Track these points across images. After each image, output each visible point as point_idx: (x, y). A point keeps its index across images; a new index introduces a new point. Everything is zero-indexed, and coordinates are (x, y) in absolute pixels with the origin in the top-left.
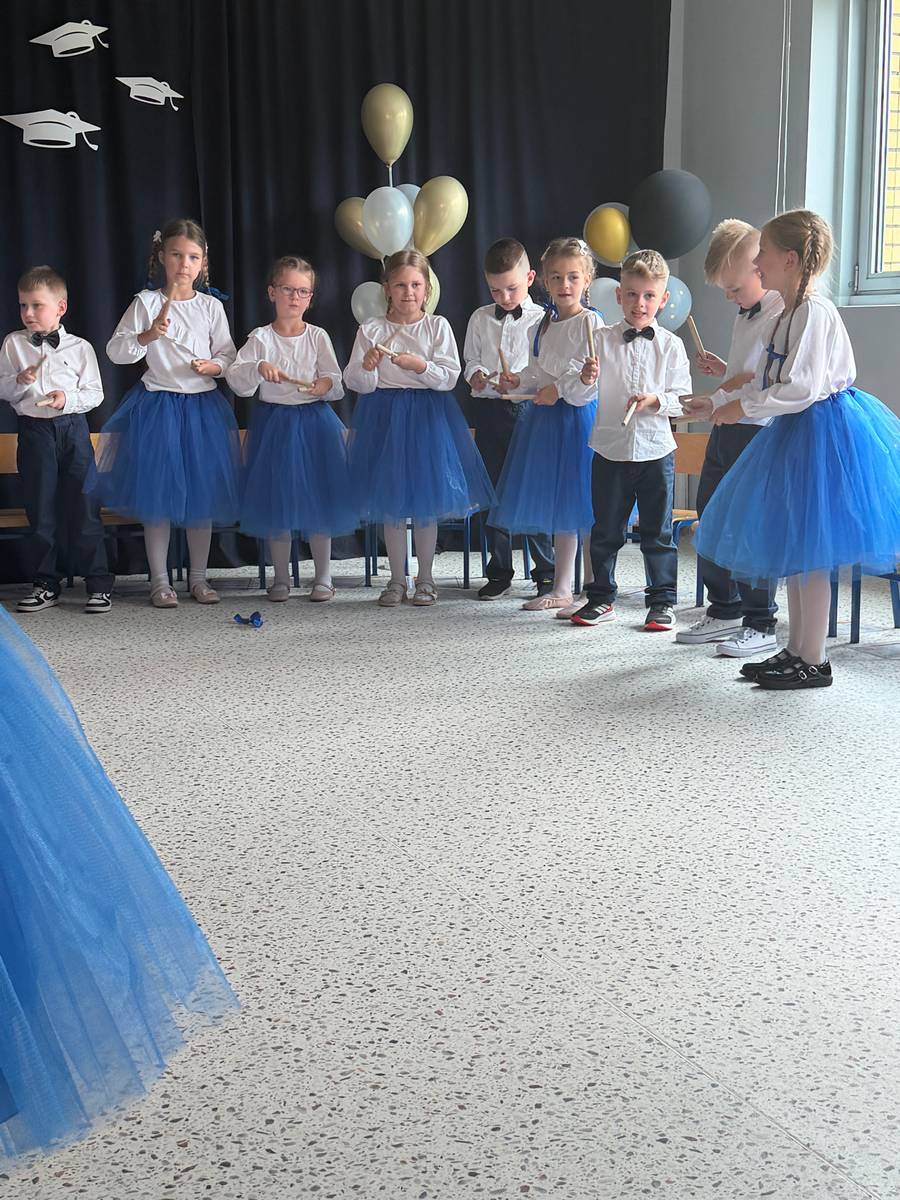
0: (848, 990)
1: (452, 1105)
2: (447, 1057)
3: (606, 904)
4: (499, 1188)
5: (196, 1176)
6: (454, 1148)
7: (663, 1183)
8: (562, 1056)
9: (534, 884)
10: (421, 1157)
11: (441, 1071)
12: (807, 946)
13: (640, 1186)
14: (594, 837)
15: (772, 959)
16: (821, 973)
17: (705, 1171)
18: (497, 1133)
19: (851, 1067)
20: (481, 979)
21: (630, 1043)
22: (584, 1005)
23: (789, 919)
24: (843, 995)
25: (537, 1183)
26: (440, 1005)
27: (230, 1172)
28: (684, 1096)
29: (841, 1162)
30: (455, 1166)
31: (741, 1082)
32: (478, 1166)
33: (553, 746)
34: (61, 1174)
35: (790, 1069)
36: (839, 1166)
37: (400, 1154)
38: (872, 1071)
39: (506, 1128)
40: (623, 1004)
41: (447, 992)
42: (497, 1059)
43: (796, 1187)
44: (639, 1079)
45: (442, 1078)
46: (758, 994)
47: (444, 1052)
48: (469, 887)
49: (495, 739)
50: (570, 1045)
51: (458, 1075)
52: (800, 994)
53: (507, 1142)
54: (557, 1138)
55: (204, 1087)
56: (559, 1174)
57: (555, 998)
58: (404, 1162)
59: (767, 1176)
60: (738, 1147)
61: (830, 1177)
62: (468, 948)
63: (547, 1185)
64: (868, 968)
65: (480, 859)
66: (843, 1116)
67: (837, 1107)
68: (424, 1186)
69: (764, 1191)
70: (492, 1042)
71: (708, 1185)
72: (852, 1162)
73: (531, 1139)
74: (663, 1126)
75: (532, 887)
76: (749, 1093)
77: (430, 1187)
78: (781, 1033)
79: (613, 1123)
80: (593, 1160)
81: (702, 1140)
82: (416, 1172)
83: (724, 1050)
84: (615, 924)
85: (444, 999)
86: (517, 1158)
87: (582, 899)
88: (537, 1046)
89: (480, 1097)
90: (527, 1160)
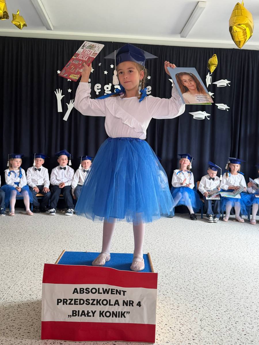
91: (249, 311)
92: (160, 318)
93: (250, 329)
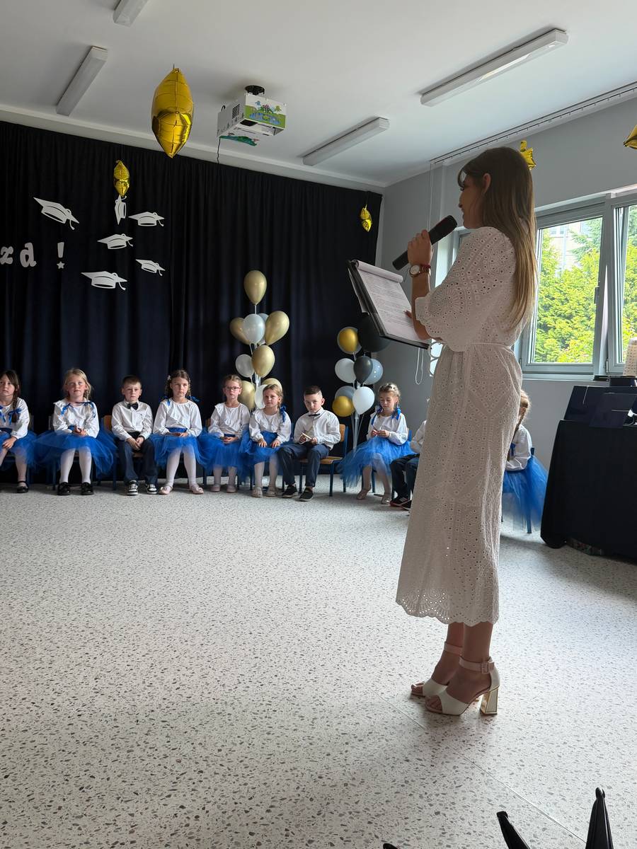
1: (306, 743)
2: (301, 719)
3: (365, 644)
4: (334, 784)
5: (187, 778)
6: (310, 764)
7: (410, 782)
8: (355, 719)
9: (331, 633)
10: (295, 769)
11: (299, 726)
13: (399, 783)
14: (355, 611)
17: (428, 776)
18: (330, 757)
19: (487, 724)
20: (312, 680)
21: (386, 713)
22: (362, 694)
25: (351, 782)
26: (295, 693)
27: (204, 775)
28: (414, 738)
29: (490, 771)
30: (311, 773)
31: (439, 732)
32: (322, 774)
33: (331, 567)
34: (121, 775)
35: (460, 725)
36: (489, 773)
37: (285, 767)
38: (497, 726)
39: (333, 754)
40: (380, 693)
41: (297, 686)
42: (325, 720)
43: (472, 783)
44: (392, 730)
45: (300, 729)
47: (299, 716)
48: (301, 634)
49: (304, 563)
50: (358, 714)
51: (307, 728)
53: (335, 761)
54: (358, 759)
55: (186, 732)
56: (361, 777)
57: (348, 690)
58: (286, 771)
59: (457, 778)
60: (442, 764)
61: (485, 778)
62: (304, 664)
63: (357, 783)
65: (304, 620)
66: (487, 748)
67: (484, 743)
68: (297, 782)
69: (457, 785)
70: (321, 712)
71: (431, 782)
72: (495, 771)
73: (346, 760)
74: (406, 753)
77: (301, 783)
79: (383, 752)
80: (376, 770)
84: (371, 653)
86: (340, 769)
87: (354, 641)
88: (343, 714)
89: (319, 739)
90: (345, 770)
91: (189, 647)
92: (12, 690)
93: (188, 678)
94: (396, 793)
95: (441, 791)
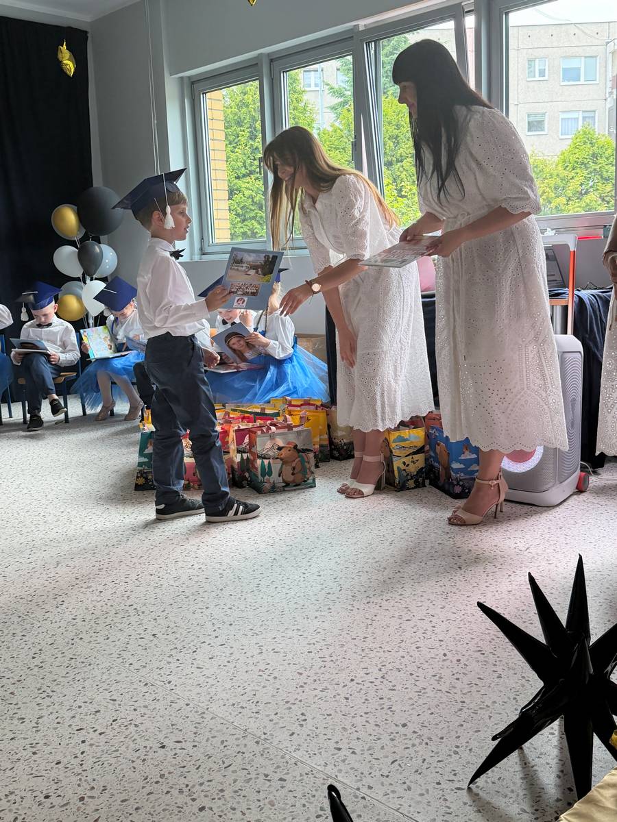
0: (252, 630)
1: (28, 754)
2: (21, 721)
3: (109, 604)
4: (65, 802)
6: (33, 782)
7: (167, 775)
8: (94, 706)
9: (63, 599)
10: (12, 793)
11: (18, 732)
12: (226, 608)
13: (152, 780)
14: (97, 564)
15: (209, 619)
16: (236, 623)
17: (189, 761)
18: (60, 766)
19: (261, 676)
20: (37, 666)
21: (135, 689)
22: (104, 670)
23: (214, 594)
24: (250, 633)
25: (89, 793)
26: (12, 688)
28: (171, 715)
29: (266, 736)
30: (34, 794)
31: (203, 699)
32: (49, 791)
33: (65, 513)
35: (228, 685)
36: (265, 739)
38: (273, 676)
39: (64, 761)
40: (127, 665)
41: (16, 679)
42: (53, 717)
43: (243, 759)
44: (143, 710)
45: (19, 736)
46: (204, 642)
47: (19, 719)
48: (22, 608)
49: (29, 513)
50: (99, 698)
51: (29, 733)
52: (227, 637)
53: (66, 770)
54: (98, 760)
56: (102, 784)
57: (85, 669)
59: (225, 756)
60: (207, 741)
61: (261, 748)
62: (27, 647)
63: (95, 793)
64: (261, 615)
65: (27, 589)
66: (261, 706)
67: (258, 702)
68: (16, 813)
69: (226, 765)
70: (48, 706)
71: (193, 769)
72: (272, 735)
73: (81, 765)
74: (161, 737)
75: (63, 601)
76: (208, 705)
77: (19, 812)
78: (220, 664)
79: (131, 743)
80: (122, 770)
81: (185, 741)
82: (9, 804)
83: (191, 681)
84: (116, 615)
85: (14, 684)
86: (74, 779)
87: (94, 603)
88: (78, 703)
89: (45, 744)
90: (80, 779)
94: (148, 794)
95: (207, 777)
